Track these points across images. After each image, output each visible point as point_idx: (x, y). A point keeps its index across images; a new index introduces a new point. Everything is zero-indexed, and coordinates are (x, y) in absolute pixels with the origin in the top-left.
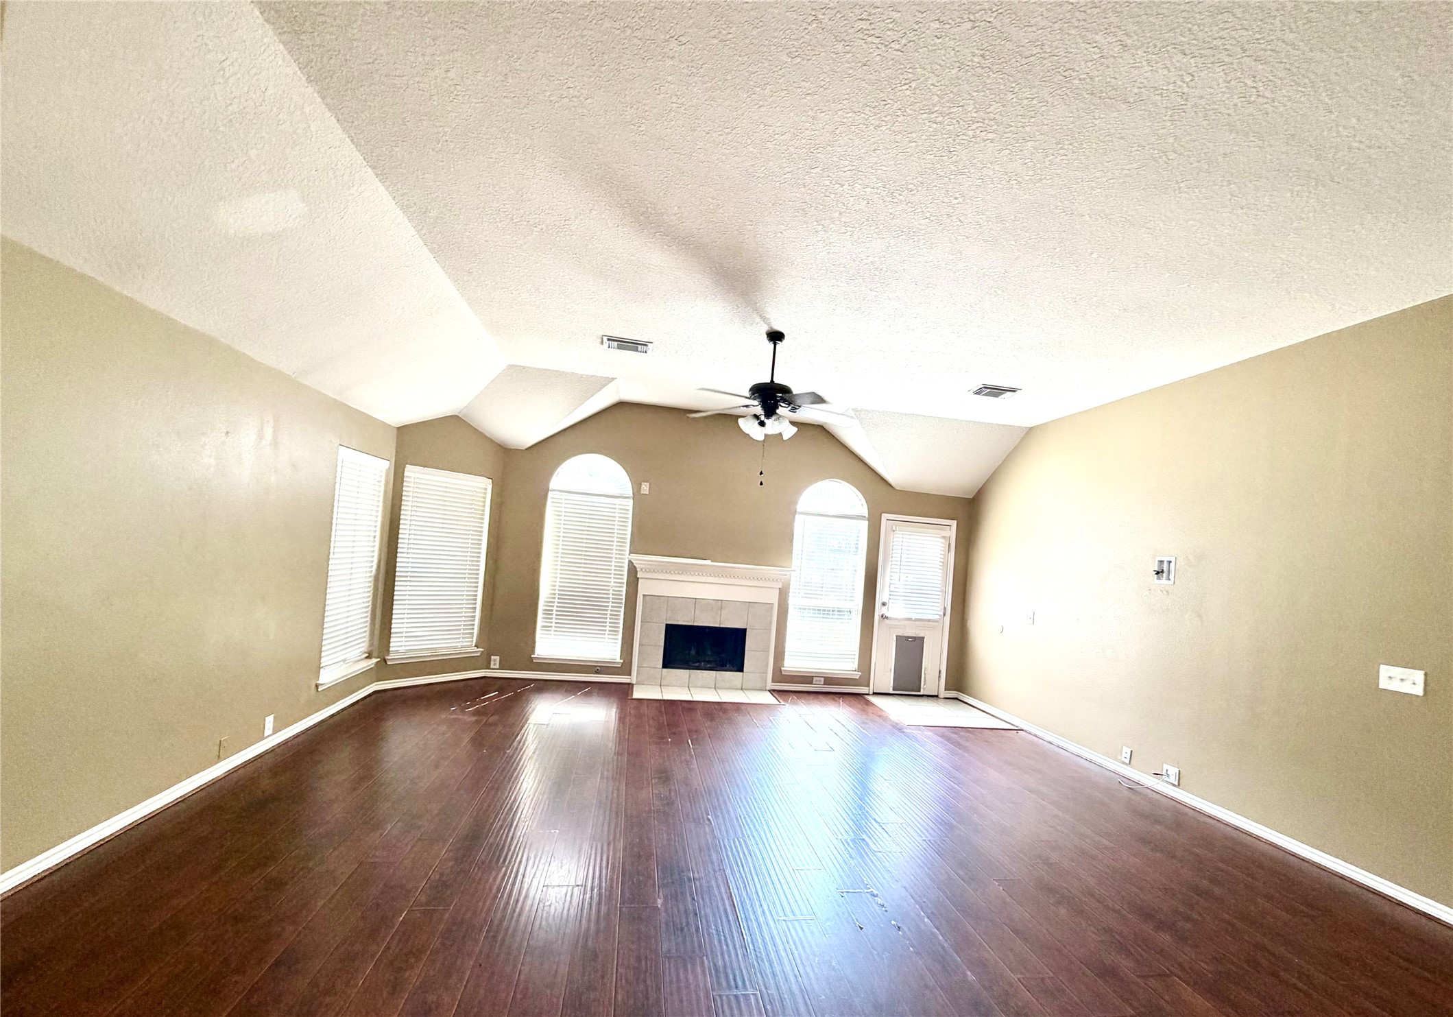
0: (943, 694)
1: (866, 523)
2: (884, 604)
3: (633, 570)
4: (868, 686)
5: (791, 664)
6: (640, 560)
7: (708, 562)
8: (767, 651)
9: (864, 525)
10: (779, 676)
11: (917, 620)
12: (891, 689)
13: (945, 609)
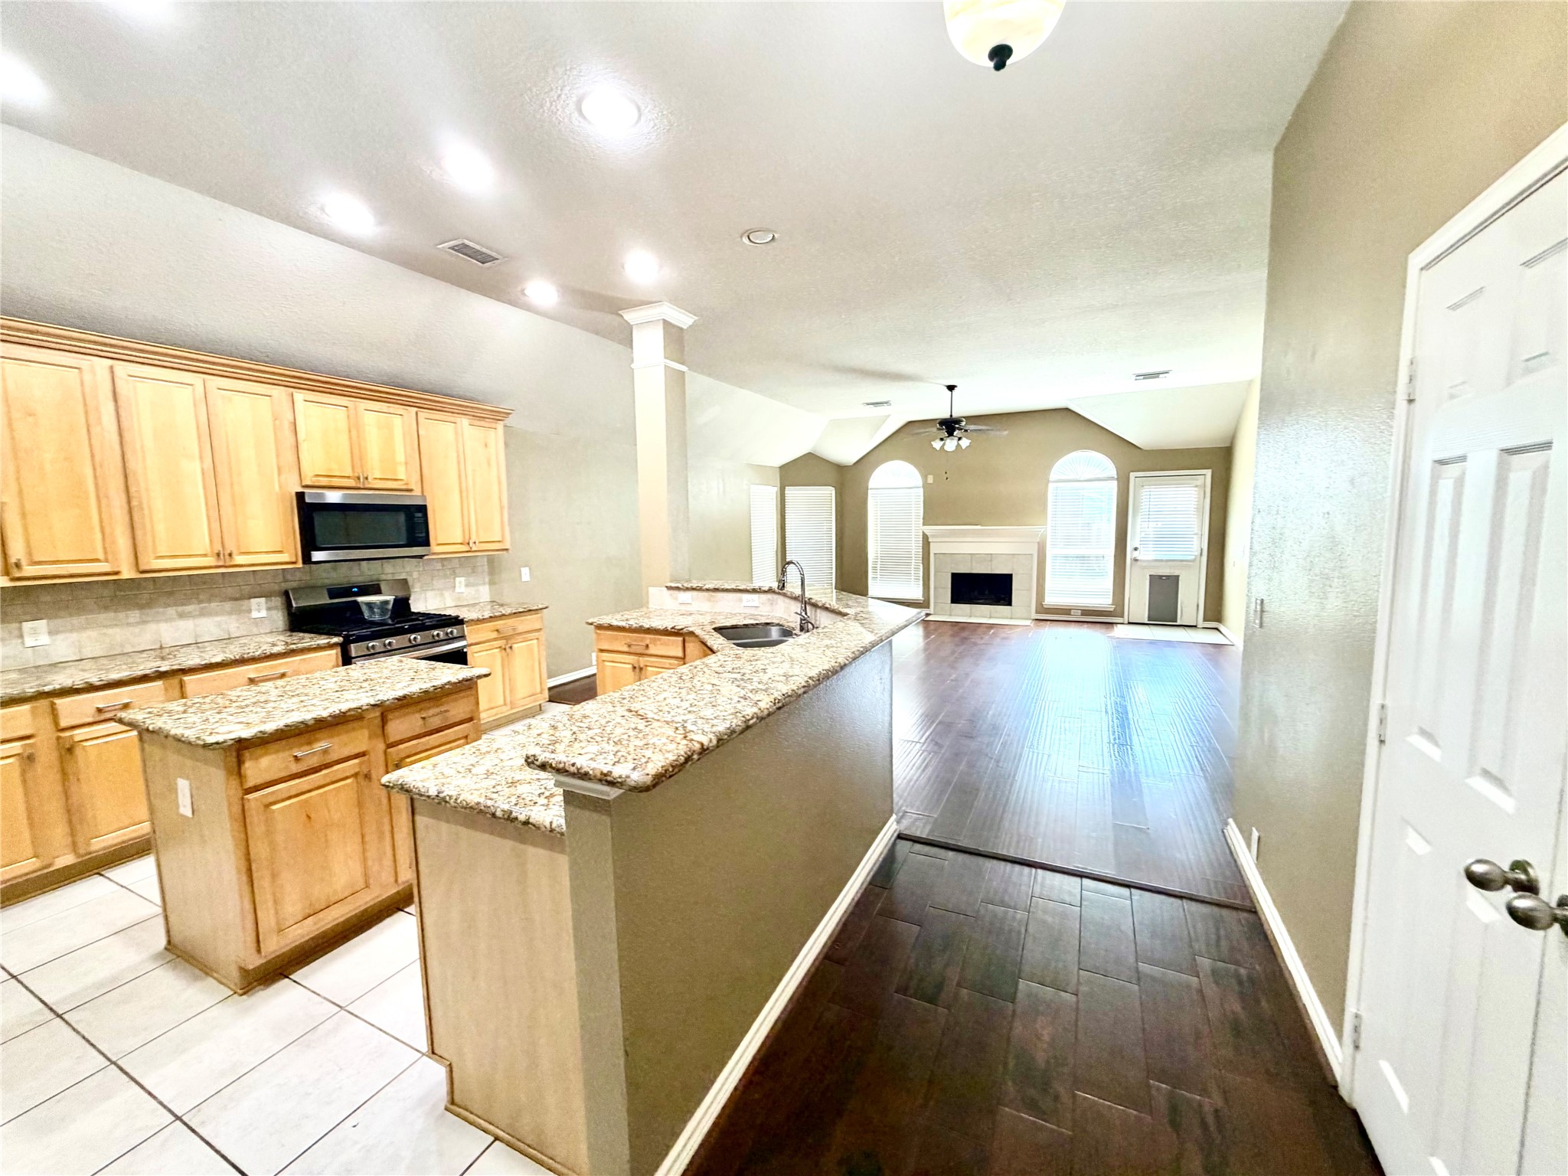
0: (1201, 624)
1: (1116, 482)
2: (1136, 549)
3: (925, 537)
4: (1122, 616)
5: (1050, 600)
6: (929, 530)
7: (979, 527)
8: (1029, 590)
9: (1114, 484)
10: (1041, 608)
11: (1167, 561)
12: (1146, 619)
13: (1202, 550)
